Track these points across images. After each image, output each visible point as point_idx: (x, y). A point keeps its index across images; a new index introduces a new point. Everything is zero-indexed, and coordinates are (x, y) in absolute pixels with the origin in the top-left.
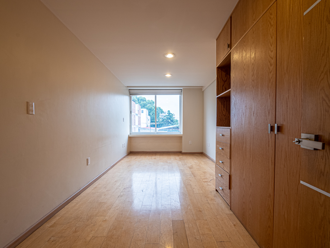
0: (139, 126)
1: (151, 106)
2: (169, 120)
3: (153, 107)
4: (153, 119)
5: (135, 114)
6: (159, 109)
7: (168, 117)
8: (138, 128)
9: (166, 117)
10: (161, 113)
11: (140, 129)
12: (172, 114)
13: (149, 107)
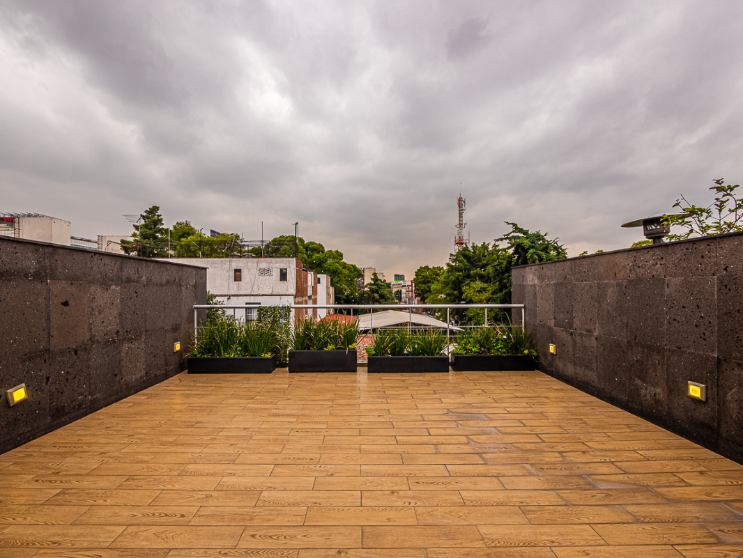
1: (337, 264)
2: (376, 295)
3: (340, 266)
6: (353, 270)
7: (374, 287)
9: (369, 287)
10: (359, 278)
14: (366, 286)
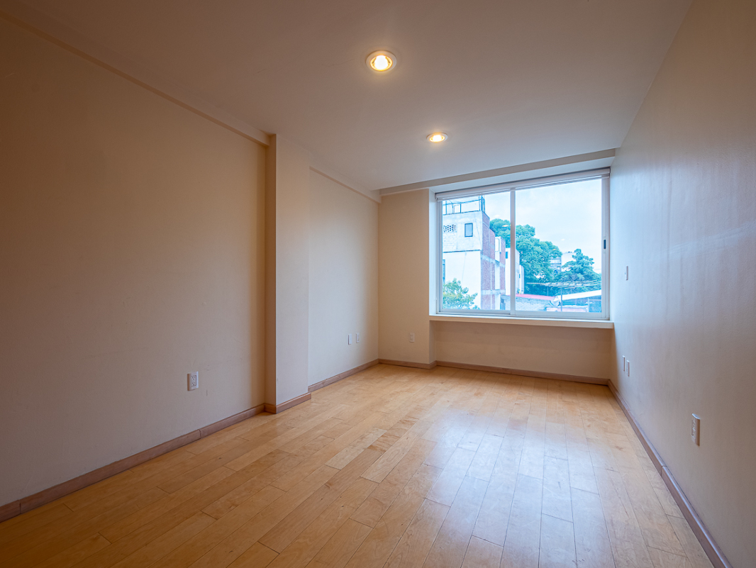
0: (502, 291)
1: (527, 240)
2: (580, 276)
3: (531, 243)
4: (530, 274)
5: (494, 262)
6: (548, 247)
7: (577, 266)
8: (500, 295)
9: (570, 266)
10: (554, 257)
11: (504, 298)
12: (590, 257)
13: (521, 244)
14: (565, 266)
